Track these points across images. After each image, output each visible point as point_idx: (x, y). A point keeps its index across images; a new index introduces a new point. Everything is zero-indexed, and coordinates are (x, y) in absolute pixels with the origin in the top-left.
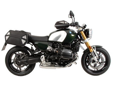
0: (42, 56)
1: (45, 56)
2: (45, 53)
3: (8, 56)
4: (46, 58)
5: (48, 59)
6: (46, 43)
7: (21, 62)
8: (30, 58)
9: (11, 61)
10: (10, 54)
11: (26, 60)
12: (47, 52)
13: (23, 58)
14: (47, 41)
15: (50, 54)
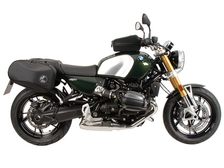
0: (84, 106)
1: (90, 105)
2: (90, 100)
4: (92, 110)
5: (96, 111)
6: (93, 80)
7: (42, 117)
8: (61, 110)
9: (22, 116)
10: (21, 101)
11: (52, 114)
12: (95, 98)
13: (46, 110)
14: (95, 75)
15: (101, 101)
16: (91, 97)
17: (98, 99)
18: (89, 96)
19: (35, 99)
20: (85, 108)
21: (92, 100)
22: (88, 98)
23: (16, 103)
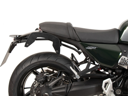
0: (105, 81)
1: (112, 81)
2: (112, 73)
4: (114, 86)
5: (120, 88)
6: (115, 48)
8: (75, 86)
11: (64, 90)
12: (117, 71)
13: (56, 85)
14: (117, 41)
15: (125, 74)
16: (113, 70)
17: (122, 73)
18: (110, 69)
19: (39, 70)
20: (106, 84)
21: (114, 73)
22: (110, 71)
23: (16, 77)
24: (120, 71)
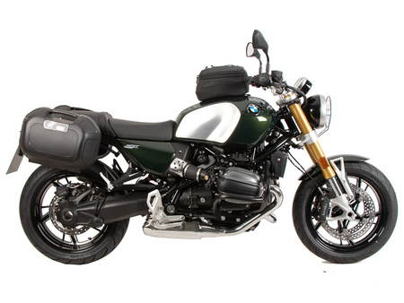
0: (150, 194)
1: (161, 193)
2: (161, 183)
3: (30, 192)
4: (165, 201)
5: (173, 204)
6: (168, 147)
7: (76, 213)
8: (110, 202)
9: (40, 212)
10: (38, 185)
11: (93, 208)
12: (170, 180)
13: (83, 201)
14: (170, 138)
15: (181, 185)
16: (163, 179)
17: (175, 183)
18: (159, 177)
19: (63, 182)
20: (153, 197)
21: (165, 183)
22: (159, 180)
23: (29, 189)
24: (174, 180)
